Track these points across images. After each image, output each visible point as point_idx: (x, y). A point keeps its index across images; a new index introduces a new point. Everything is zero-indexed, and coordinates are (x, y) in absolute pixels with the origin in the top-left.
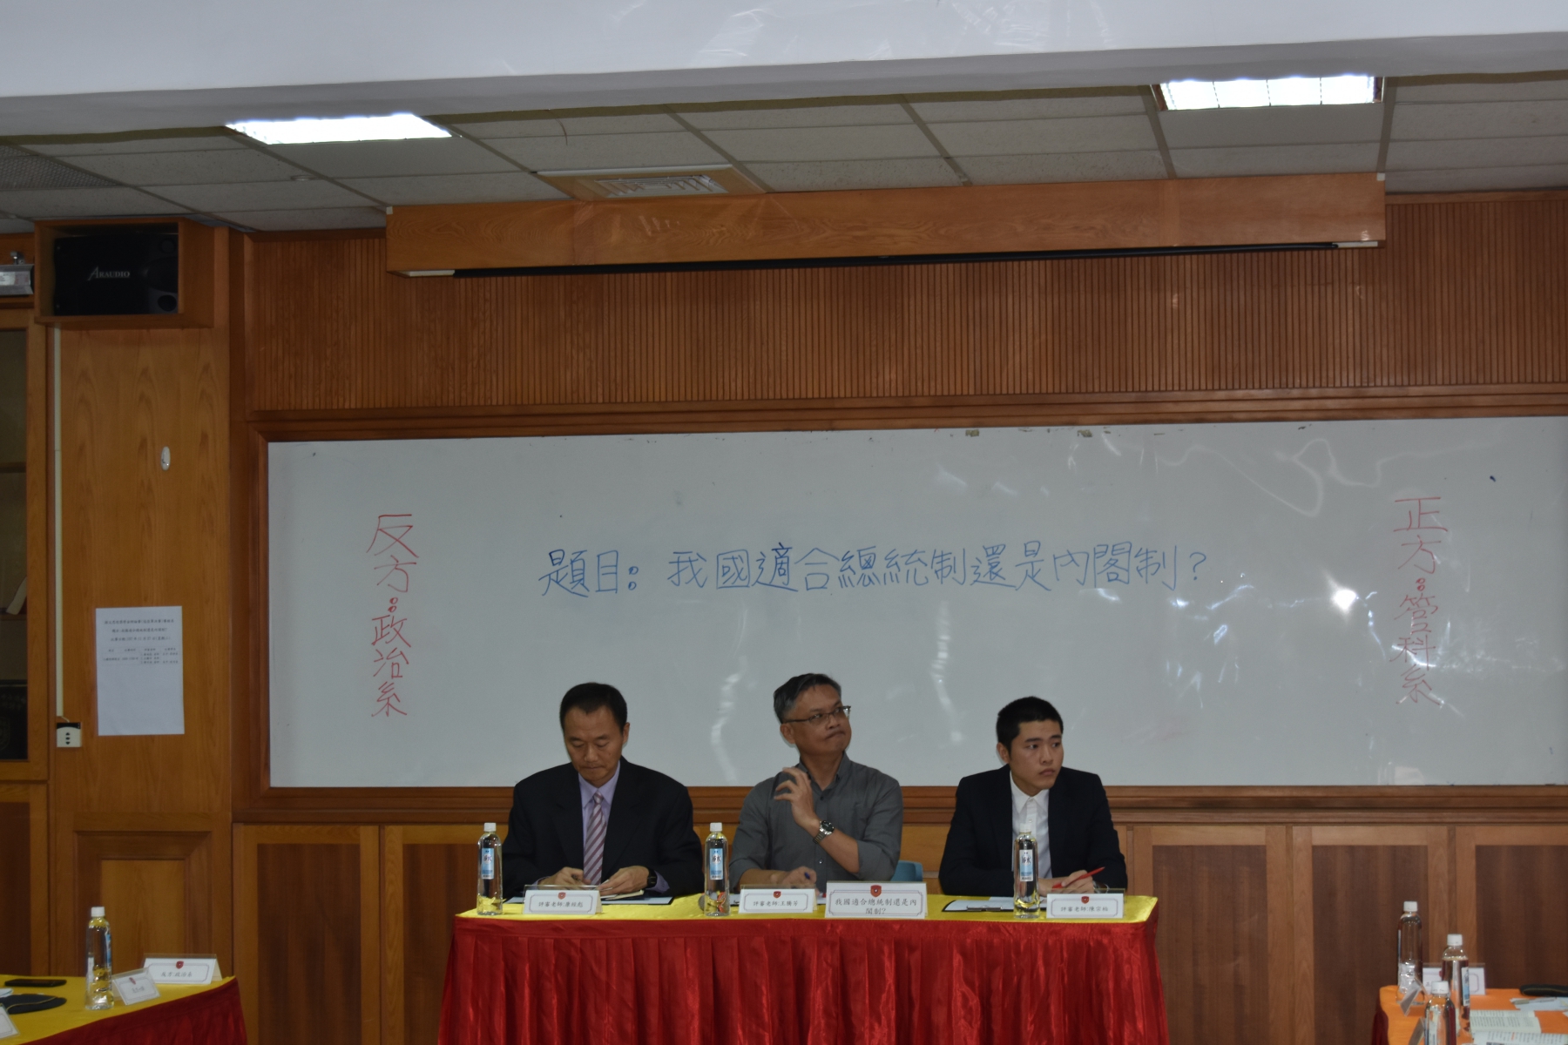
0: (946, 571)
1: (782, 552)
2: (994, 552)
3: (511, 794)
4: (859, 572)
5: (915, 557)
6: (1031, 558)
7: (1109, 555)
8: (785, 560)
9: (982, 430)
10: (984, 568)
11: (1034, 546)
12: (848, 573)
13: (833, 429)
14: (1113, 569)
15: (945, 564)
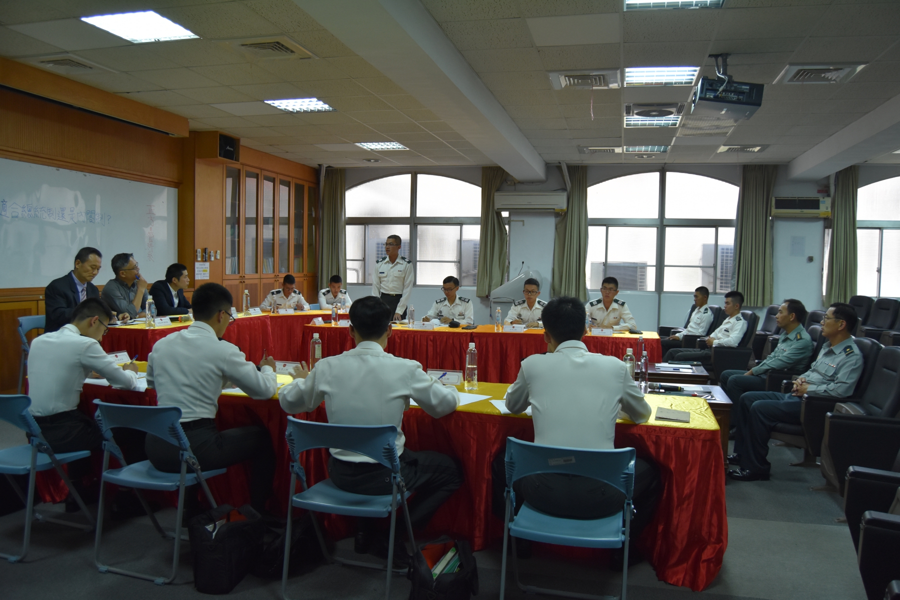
0: (51, 214)
1: (4, 203)
2: (63, 209)
3: (45, 289)
4: (27, 212)
5: (43, 209)
6: (72, 213)
7: (90, 214)
8: (5, 206)
9: (60, 169)
10: (61, 215)
11: (72, 209)
12: (24, 213)
13: (20, 161)
14: (91, 218)
15: (51, 212)
